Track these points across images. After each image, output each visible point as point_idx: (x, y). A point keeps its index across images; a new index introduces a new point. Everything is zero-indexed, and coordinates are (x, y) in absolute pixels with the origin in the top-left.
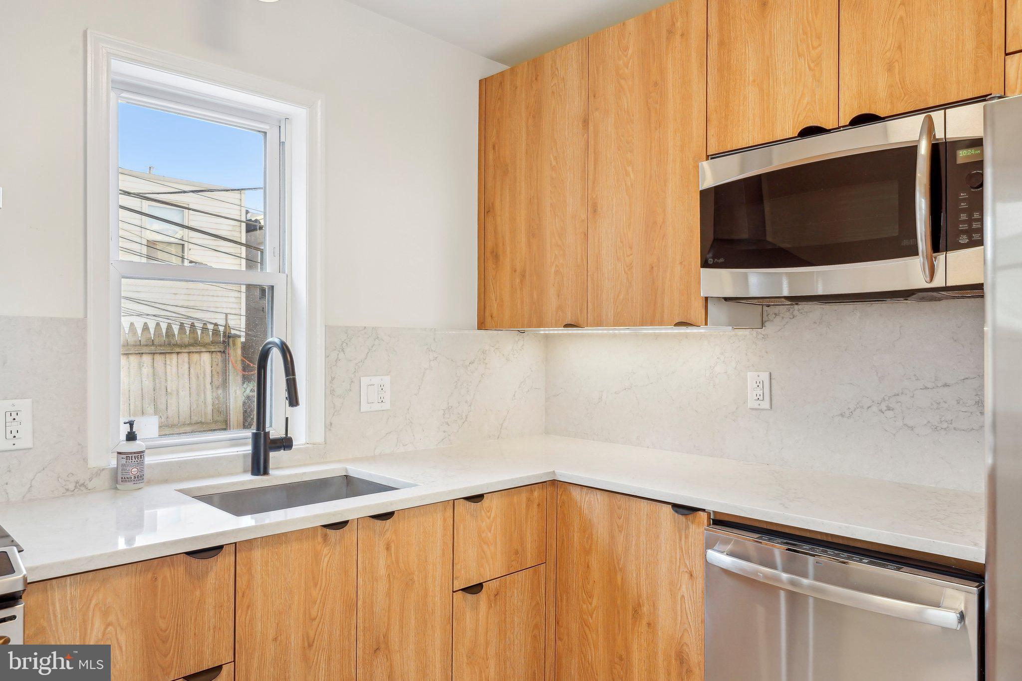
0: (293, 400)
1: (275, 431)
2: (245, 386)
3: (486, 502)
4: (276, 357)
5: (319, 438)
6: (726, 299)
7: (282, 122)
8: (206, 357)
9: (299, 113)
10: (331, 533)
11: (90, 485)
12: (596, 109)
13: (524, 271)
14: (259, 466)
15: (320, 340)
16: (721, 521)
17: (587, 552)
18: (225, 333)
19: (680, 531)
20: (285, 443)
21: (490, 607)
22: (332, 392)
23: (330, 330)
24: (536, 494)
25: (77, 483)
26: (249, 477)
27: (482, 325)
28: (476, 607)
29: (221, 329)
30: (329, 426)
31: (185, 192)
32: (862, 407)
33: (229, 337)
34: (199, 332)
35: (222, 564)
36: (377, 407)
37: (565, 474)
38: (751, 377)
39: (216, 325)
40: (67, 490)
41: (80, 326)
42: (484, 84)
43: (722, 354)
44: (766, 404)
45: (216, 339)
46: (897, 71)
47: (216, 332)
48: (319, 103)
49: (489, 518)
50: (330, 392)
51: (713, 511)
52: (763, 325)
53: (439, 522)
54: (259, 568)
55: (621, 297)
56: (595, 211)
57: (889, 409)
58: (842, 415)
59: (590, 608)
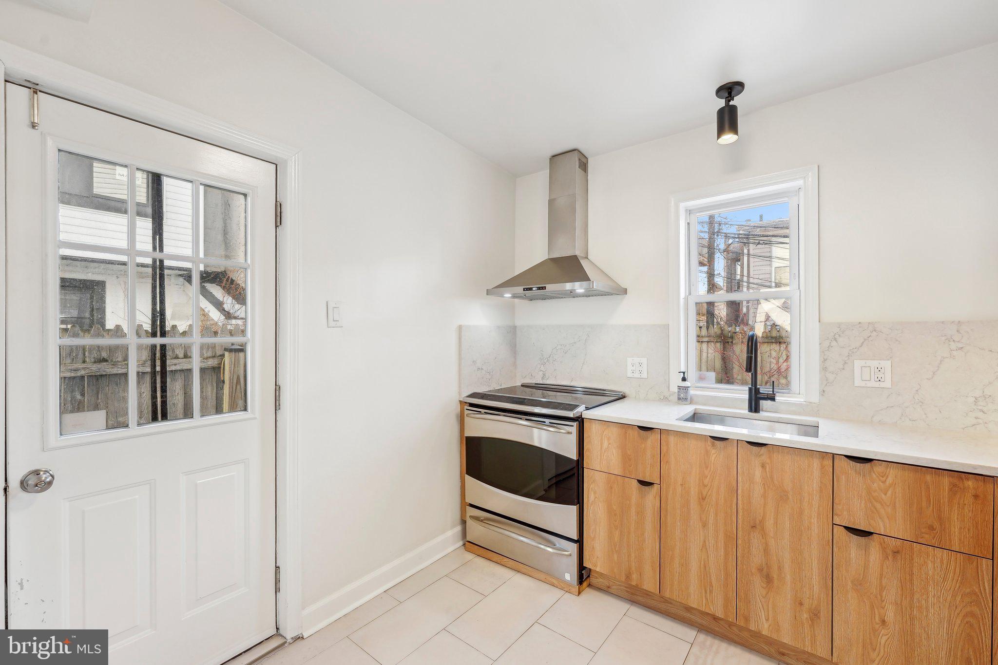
5: (815, 399)
7: (797, 193)
10: (717, 441)
11: (669, 399)
14: (752, 407)
21: (885, 558)
22: (825, 368)
23: (823, 325)
25: (664, 396)
30: (822, 393)
36: (875, 384)
40: (660, 399)
41: (666, 327)
48: (811, 172)
54: (673, 446)
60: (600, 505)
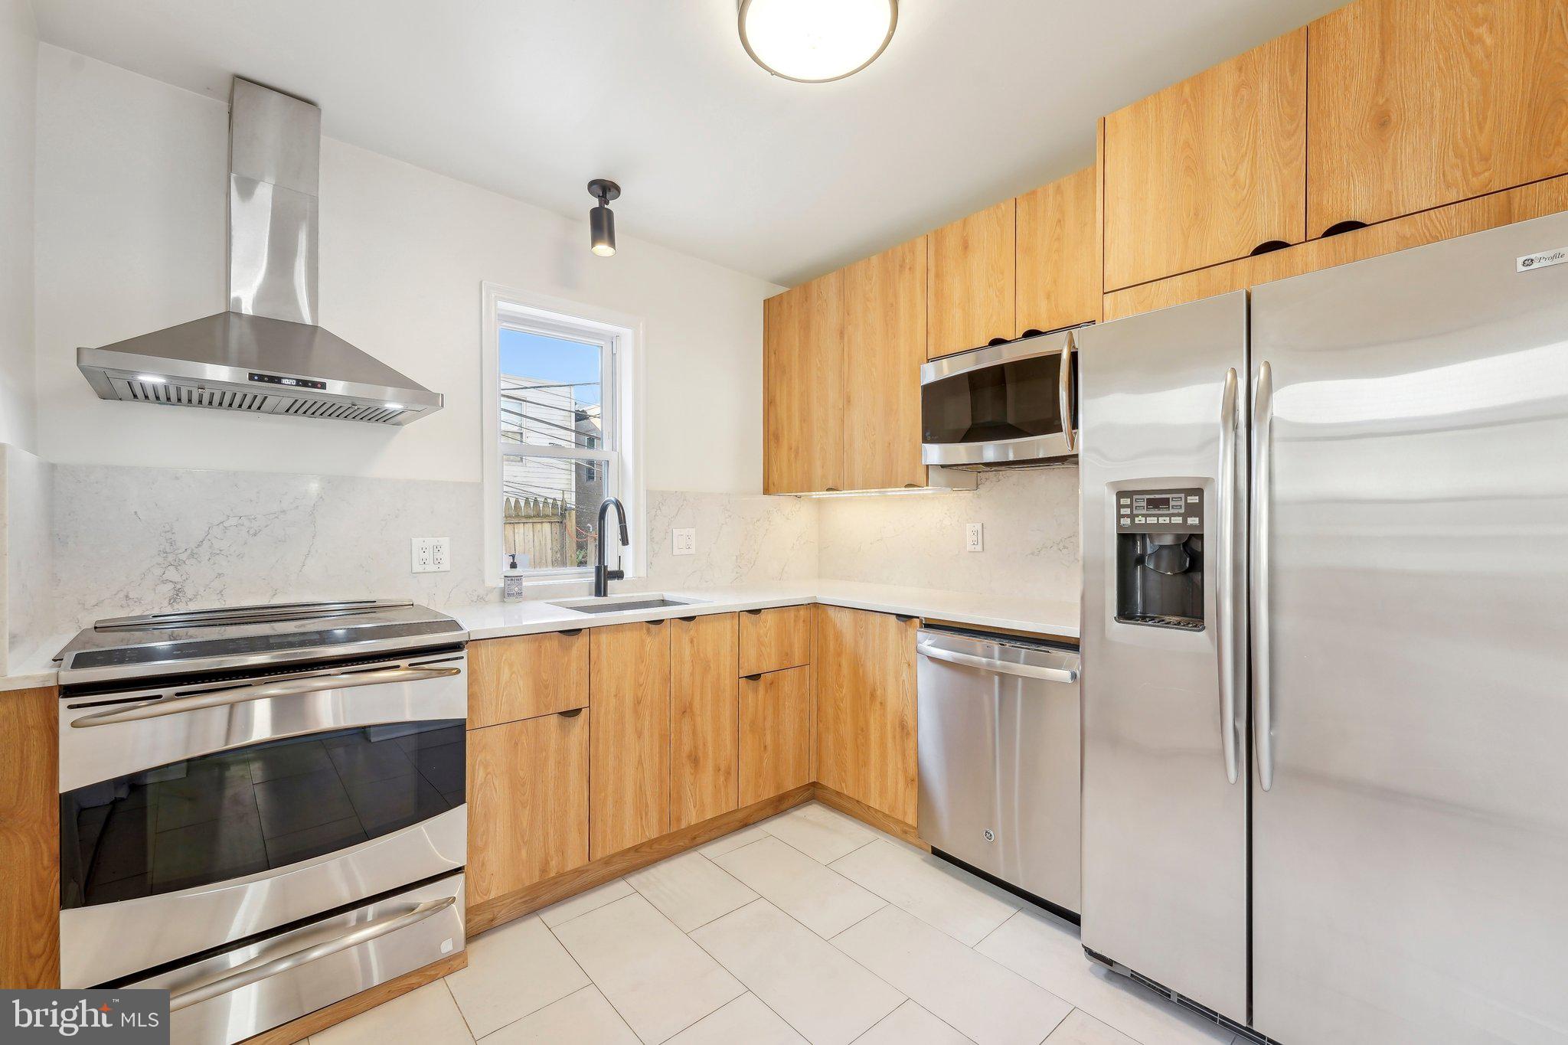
0: (625, 541)
1: (612, 565)
2: (578, 553)
3: (763, 615)
4: (612, 511)
5: (642, 573)
6: (943, 466)
7: (613, 340)
8: (547, 527)
9: (627, 333)
10: (652, 626)
11: (486, 599)
12: (850, 324)
13: (798, 448)
14: (600, 590)
15: (643, 501)
16: (930, 625)
17: (839, 654)
18: (562, 506)
19: (901, 634)
20: (619, 575)
21: (767, 691)
22: (652, 539)
23: (650, 493)
24: (802, 612)
25: (478, 596)
26: (594, 597)
27: (767, 491)
28: (756, 690)
29: (559, 503)
30: (650, 565)
31: (526, 388)
32: (1046, 548)
33: (566, 510)
34: (541, 505)
35: (581, 641)
36: (686, 552)
37: (824, 598)
38: (969, 527)
39: (554, 499)
40: (472, 601)
41: (479, 487)
42: (767, 303)
43: (948, 510)
44: (979, 548)
45: (555, 512)
46: (1053, 299)
47: (554, 505)
48: (641, 324)
49: (766, 627)
50: (651, 539)
51: (925, 618)
52: (977, 488)
53: (729, 627)
54: (604, 647)
55: (868, 466)
56: (849, 402)
57: (1065, 547)
58: (1033, 554)
59: (841, 695)
60: (497, 783)
